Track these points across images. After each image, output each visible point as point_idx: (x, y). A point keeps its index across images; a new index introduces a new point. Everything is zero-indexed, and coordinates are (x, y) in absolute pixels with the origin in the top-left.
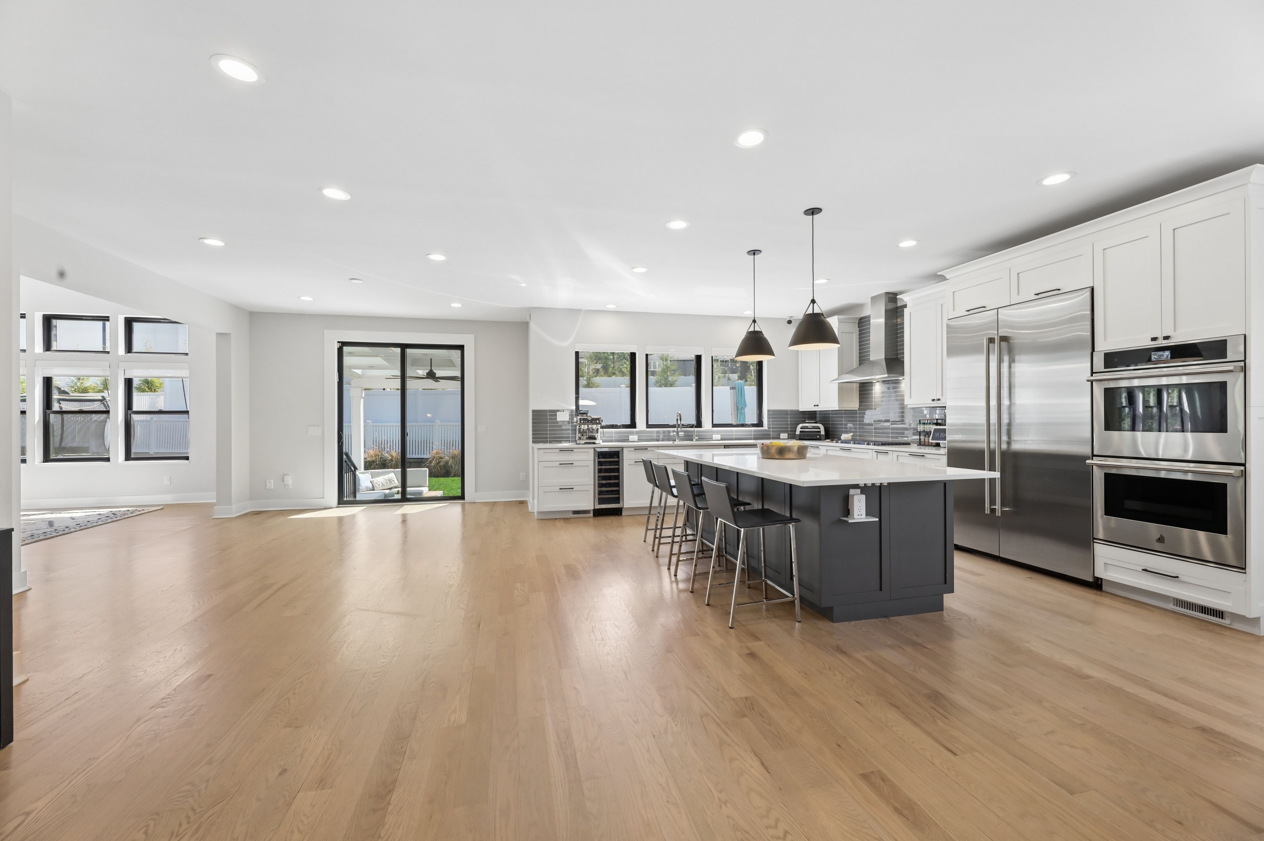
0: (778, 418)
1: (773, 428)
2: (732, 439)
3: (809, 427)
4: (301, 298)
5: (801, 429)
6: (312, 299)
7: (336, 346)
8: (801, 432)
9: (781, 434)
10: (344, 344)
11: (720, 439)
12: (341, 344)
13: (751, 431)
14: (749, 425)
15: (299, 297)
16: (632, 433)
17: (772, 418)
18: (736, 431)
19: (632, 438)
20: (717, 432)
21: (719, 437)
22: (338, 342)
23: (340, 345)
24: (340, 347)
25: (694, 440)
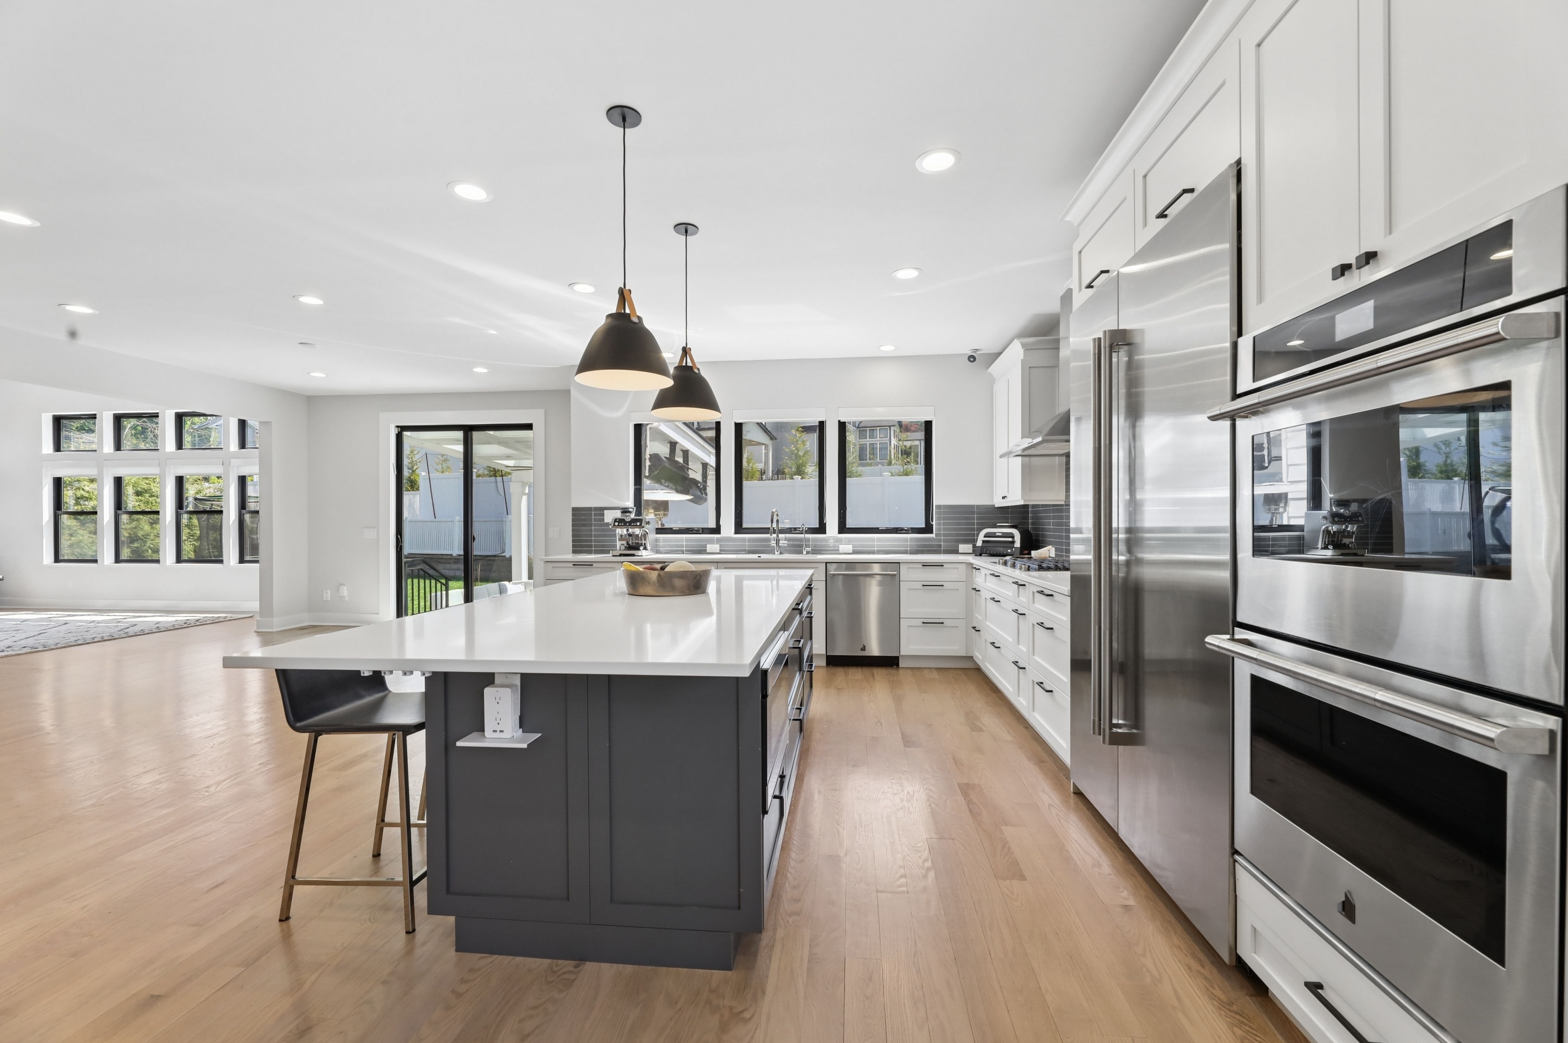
0: (955, 519)
1: (944, 535)
2: (873, 553)
3: (997, 534)
4: (311, 374)
5: (985, 537)
6: (325, 376)
7: (396, 431)
8: (984, 542)
9: (960, 545)
10: (402, 429)
11: (852, 552)
12: (399, 428)
13: (906, 540)
14: (906, 530)
15: (309, 374)
16: (711, 541)
17: (944, 519)
18: (879, 540)
19: (710, 548)
20: (849, 542)
21: (849, 548)
22: (397, 427)
23: (399, 431)
24: (399, 432)
25: (805, 553)
